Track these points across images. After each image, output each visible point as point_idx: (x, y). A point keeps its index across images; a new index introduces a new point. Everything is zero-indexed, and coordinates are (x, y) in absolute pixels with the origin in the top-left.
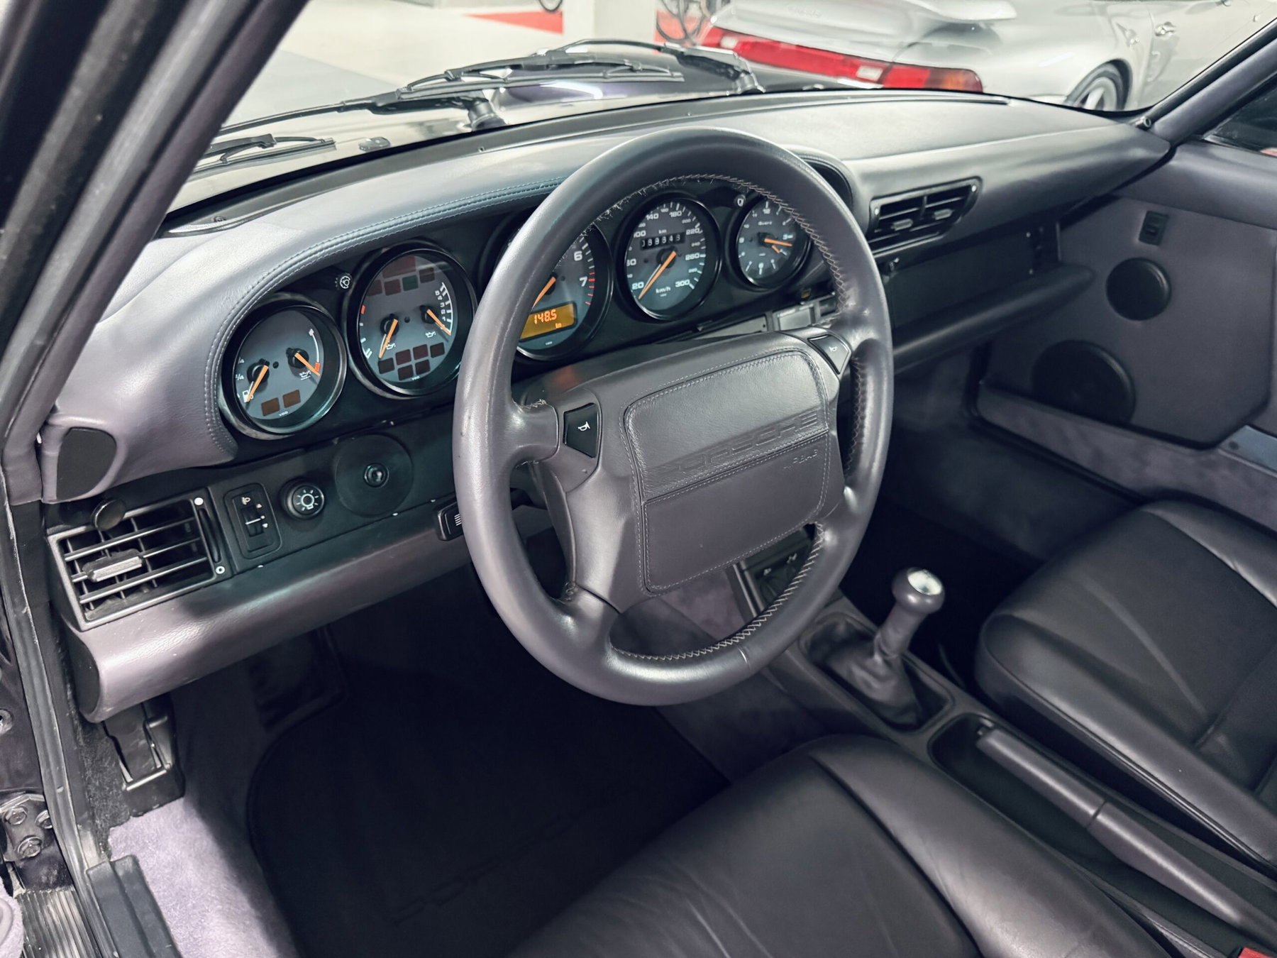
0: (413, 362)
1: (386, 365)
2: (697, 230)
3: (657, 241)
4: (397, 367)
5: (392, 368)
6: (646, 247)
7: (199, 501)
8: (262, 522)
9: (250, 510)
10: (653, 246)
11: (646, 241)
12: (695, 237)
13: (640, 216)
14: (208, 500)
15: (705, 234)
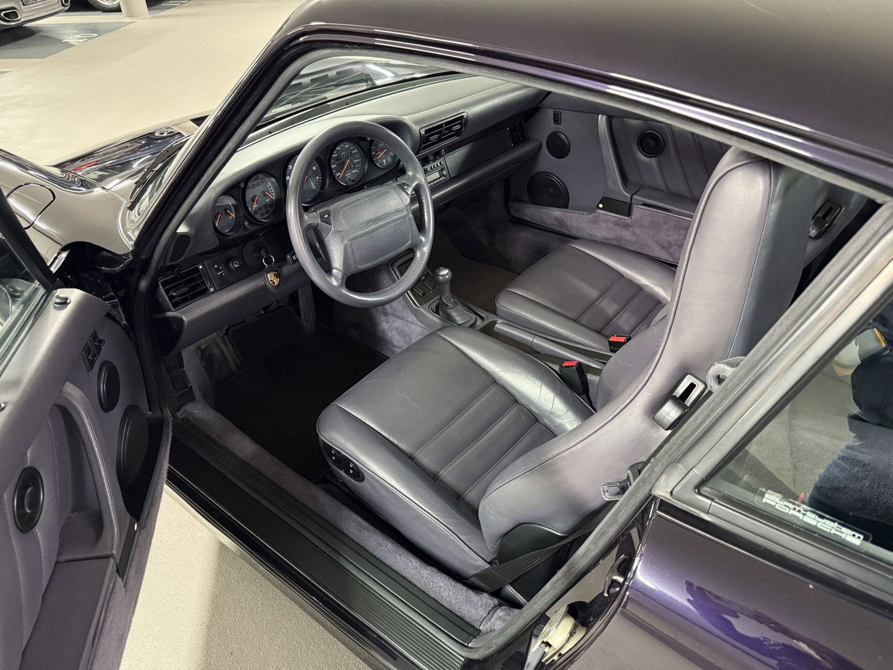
0: (264, 211)
1: (256, 212)
2: (356, 151)
3: (342, 157)
4: (259, 213)
5: (258, 213)
6: (338, 160)
7: (201, 267)
8: (222, 273)
9: (218, 270)
10: (341, 159)
11: (338, 158)
12: (355, 154)
13: (334, 149)
14: (204, 266)
15: (359, 152)
